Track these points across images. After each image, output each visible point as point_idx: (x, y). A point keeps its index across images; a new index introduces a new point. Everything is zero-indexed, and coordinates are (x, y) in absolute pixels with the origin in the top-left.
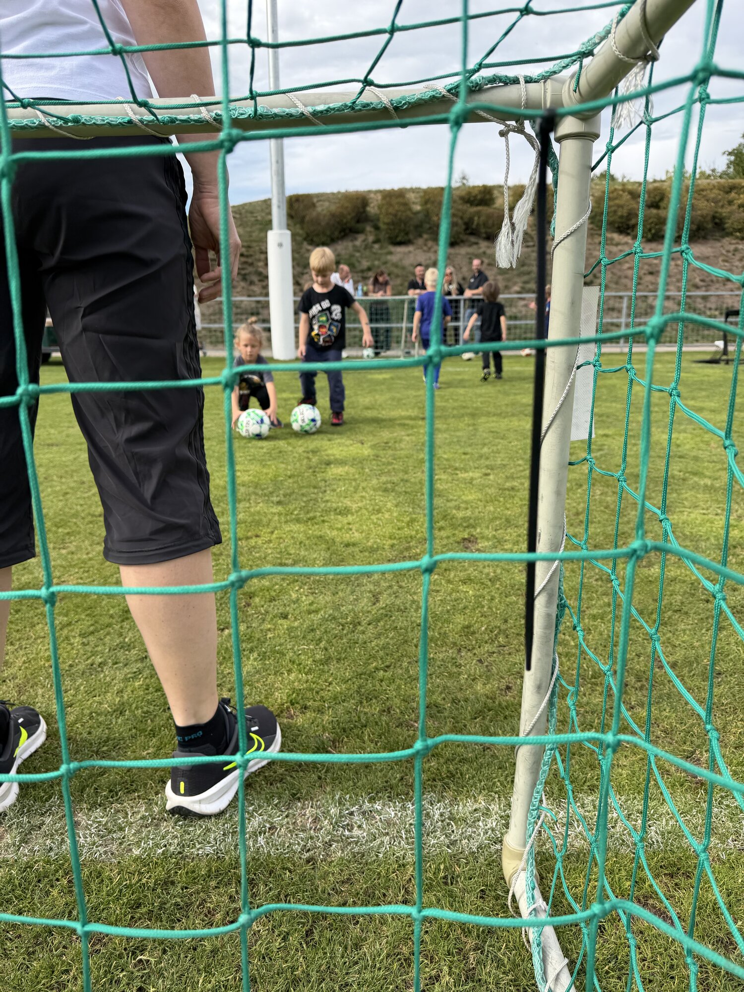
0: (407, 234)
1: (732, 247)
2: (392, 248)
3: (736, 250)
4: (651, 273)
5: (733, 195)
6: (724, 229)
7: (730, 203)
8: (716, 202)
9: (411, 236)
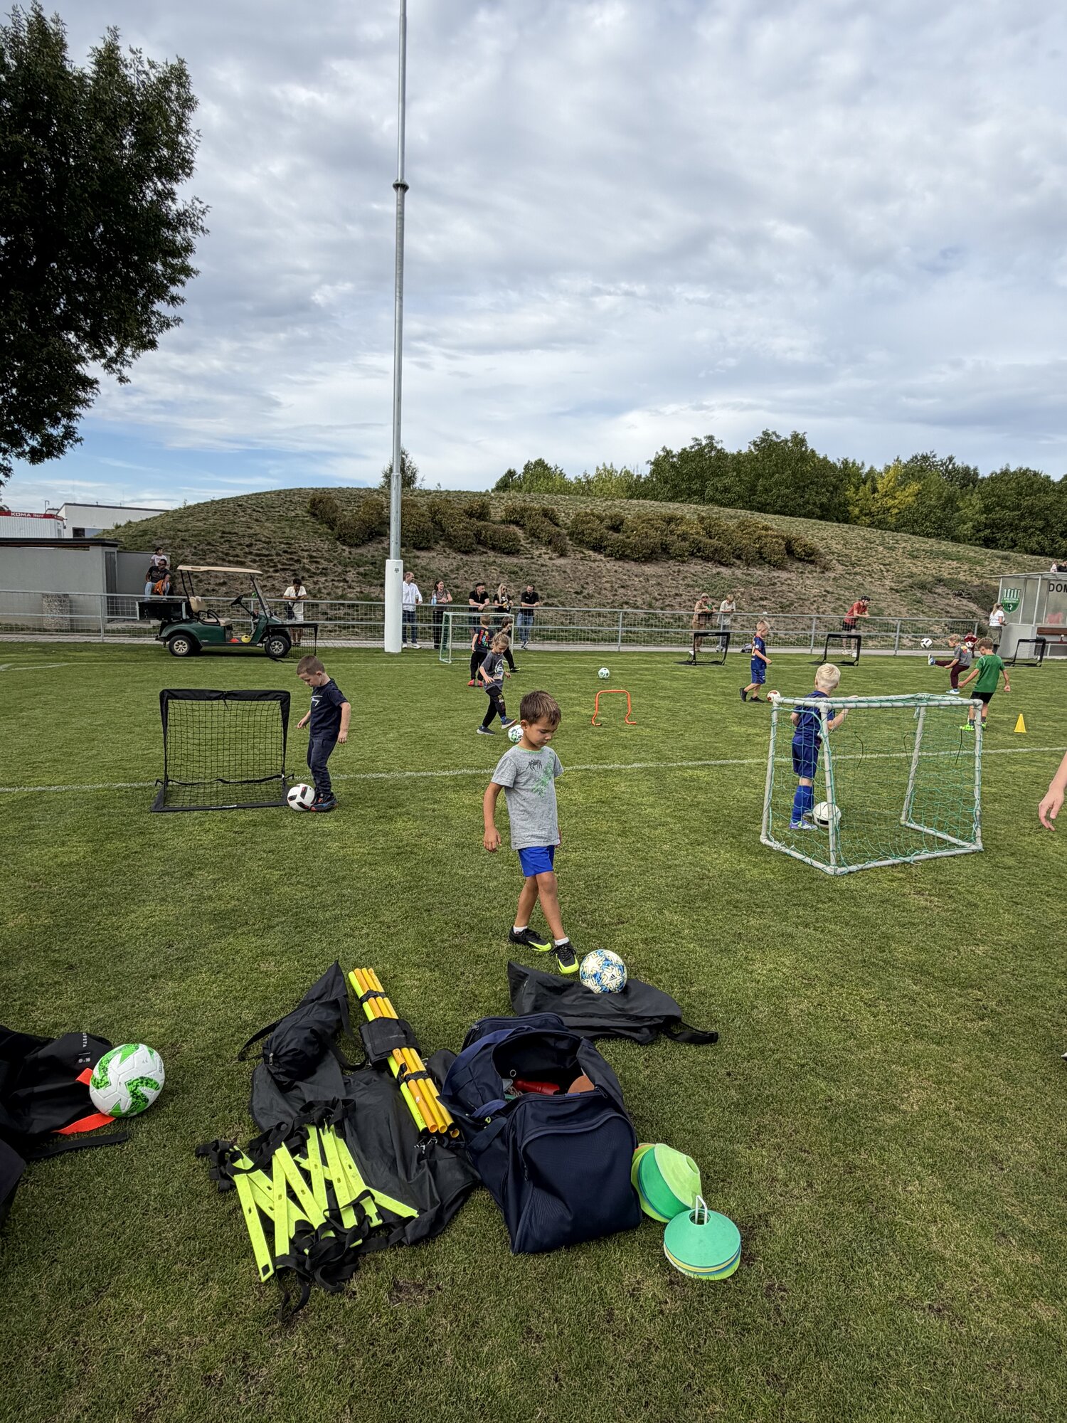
0: (429, 541)
1: (676, 569)
2: (418, 553)
3: (679, 571)
4: (623, 587)
5: (673, 526)
6: (668, 553)
7: (672, 532)
8: (662, 531)
9: (432, 544)
